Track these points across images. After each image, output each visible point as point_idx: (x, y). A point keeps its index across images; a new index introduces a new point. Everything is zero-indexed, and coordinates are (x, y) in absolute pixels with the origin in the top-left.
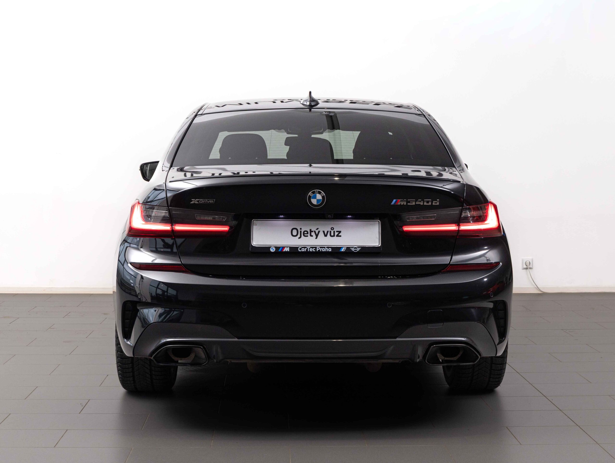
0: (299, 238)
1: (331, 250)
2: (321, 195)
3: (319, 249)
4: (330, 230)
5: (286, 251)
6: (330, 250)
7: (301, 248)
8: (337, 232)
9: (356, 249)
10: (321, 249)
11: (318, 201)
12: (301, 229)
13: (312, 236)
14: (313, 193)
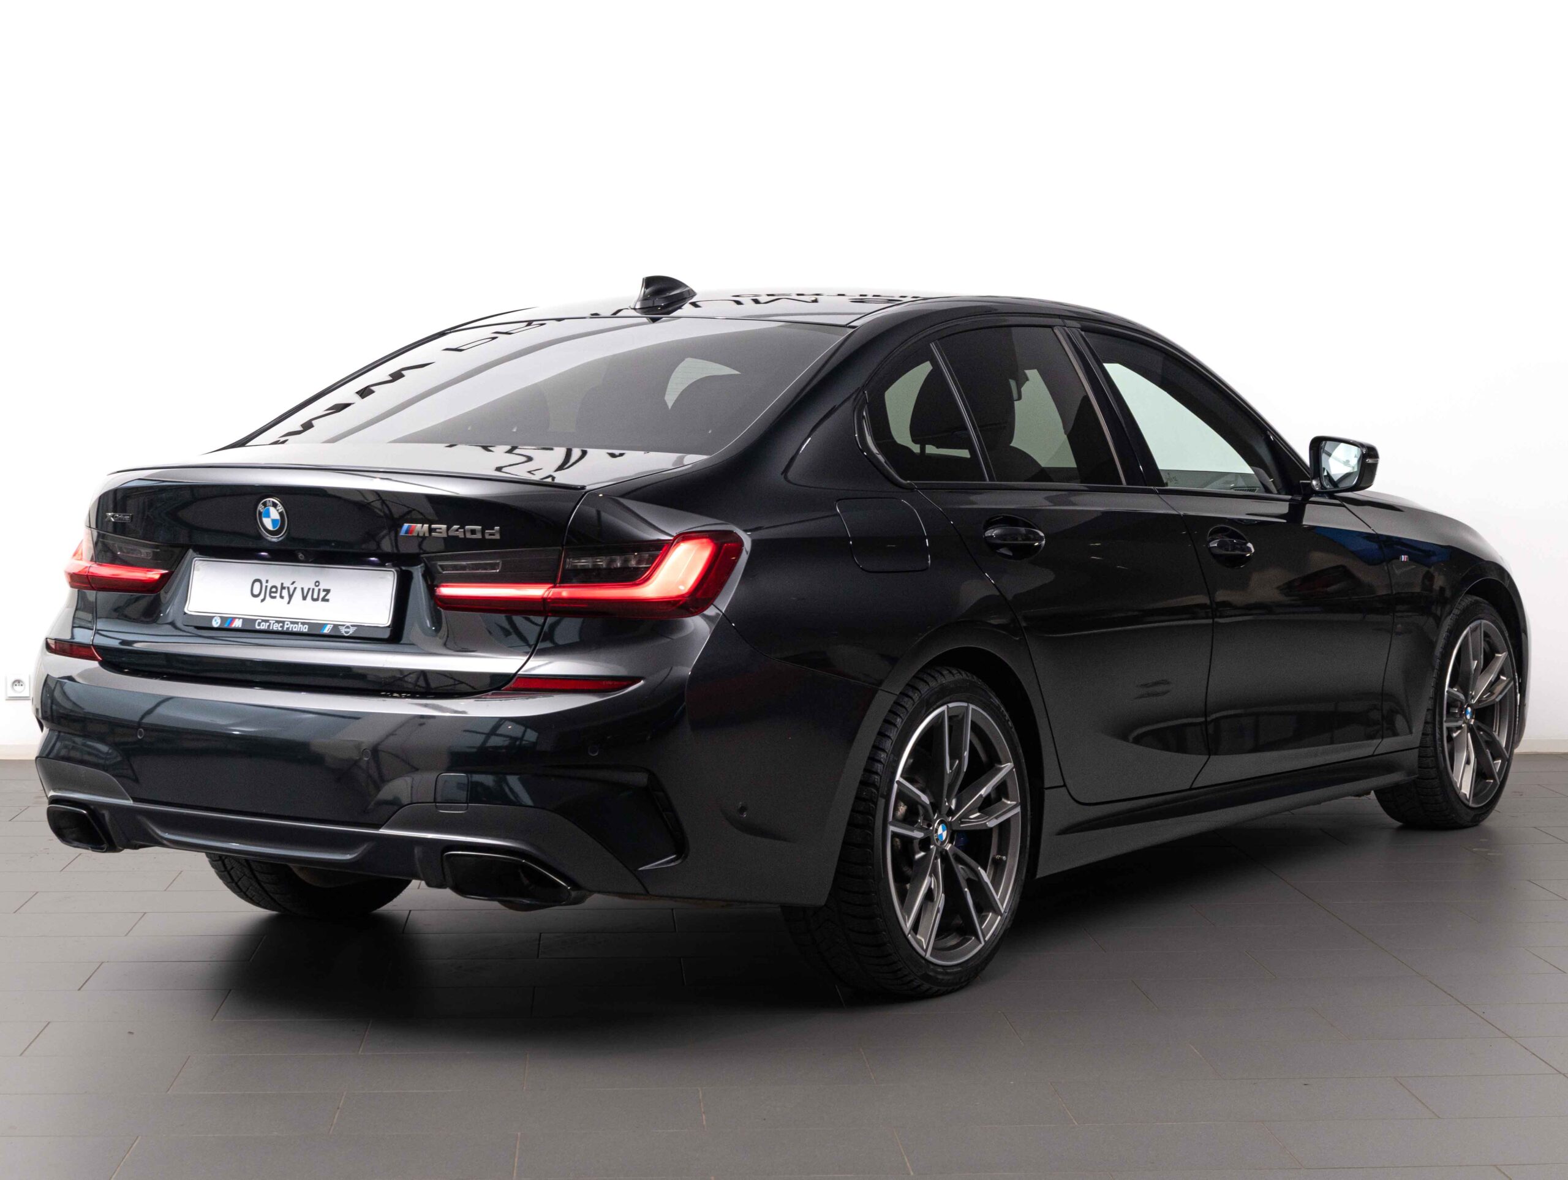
0: (263, 601)
1: (306, 630)
2: (278, 510)
3: (288, 626)
4: (312, 586)
5: (237, 626)
6: (305, 628)
7: (260, 621)
8: (324, 590)
9: (347, 630)
10: (292, 625)
11: (274, 522)
12: (267, 581)
13: (282, 597)
14: (265, 504)
